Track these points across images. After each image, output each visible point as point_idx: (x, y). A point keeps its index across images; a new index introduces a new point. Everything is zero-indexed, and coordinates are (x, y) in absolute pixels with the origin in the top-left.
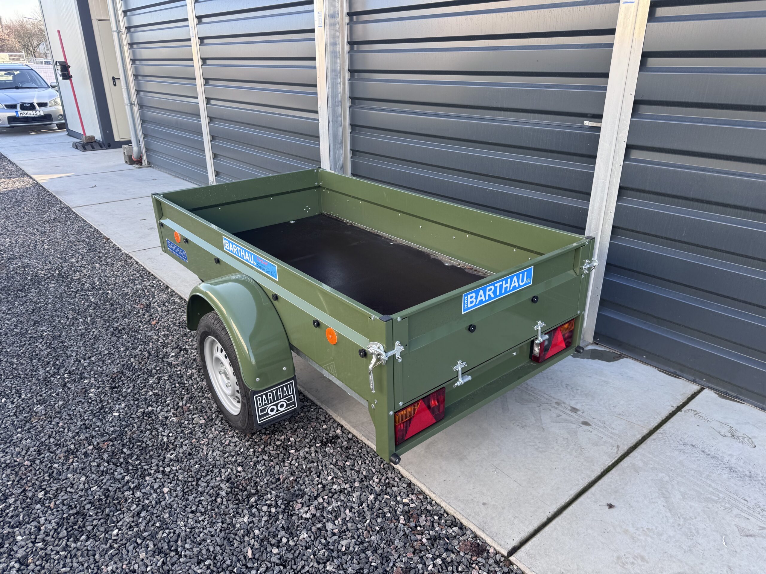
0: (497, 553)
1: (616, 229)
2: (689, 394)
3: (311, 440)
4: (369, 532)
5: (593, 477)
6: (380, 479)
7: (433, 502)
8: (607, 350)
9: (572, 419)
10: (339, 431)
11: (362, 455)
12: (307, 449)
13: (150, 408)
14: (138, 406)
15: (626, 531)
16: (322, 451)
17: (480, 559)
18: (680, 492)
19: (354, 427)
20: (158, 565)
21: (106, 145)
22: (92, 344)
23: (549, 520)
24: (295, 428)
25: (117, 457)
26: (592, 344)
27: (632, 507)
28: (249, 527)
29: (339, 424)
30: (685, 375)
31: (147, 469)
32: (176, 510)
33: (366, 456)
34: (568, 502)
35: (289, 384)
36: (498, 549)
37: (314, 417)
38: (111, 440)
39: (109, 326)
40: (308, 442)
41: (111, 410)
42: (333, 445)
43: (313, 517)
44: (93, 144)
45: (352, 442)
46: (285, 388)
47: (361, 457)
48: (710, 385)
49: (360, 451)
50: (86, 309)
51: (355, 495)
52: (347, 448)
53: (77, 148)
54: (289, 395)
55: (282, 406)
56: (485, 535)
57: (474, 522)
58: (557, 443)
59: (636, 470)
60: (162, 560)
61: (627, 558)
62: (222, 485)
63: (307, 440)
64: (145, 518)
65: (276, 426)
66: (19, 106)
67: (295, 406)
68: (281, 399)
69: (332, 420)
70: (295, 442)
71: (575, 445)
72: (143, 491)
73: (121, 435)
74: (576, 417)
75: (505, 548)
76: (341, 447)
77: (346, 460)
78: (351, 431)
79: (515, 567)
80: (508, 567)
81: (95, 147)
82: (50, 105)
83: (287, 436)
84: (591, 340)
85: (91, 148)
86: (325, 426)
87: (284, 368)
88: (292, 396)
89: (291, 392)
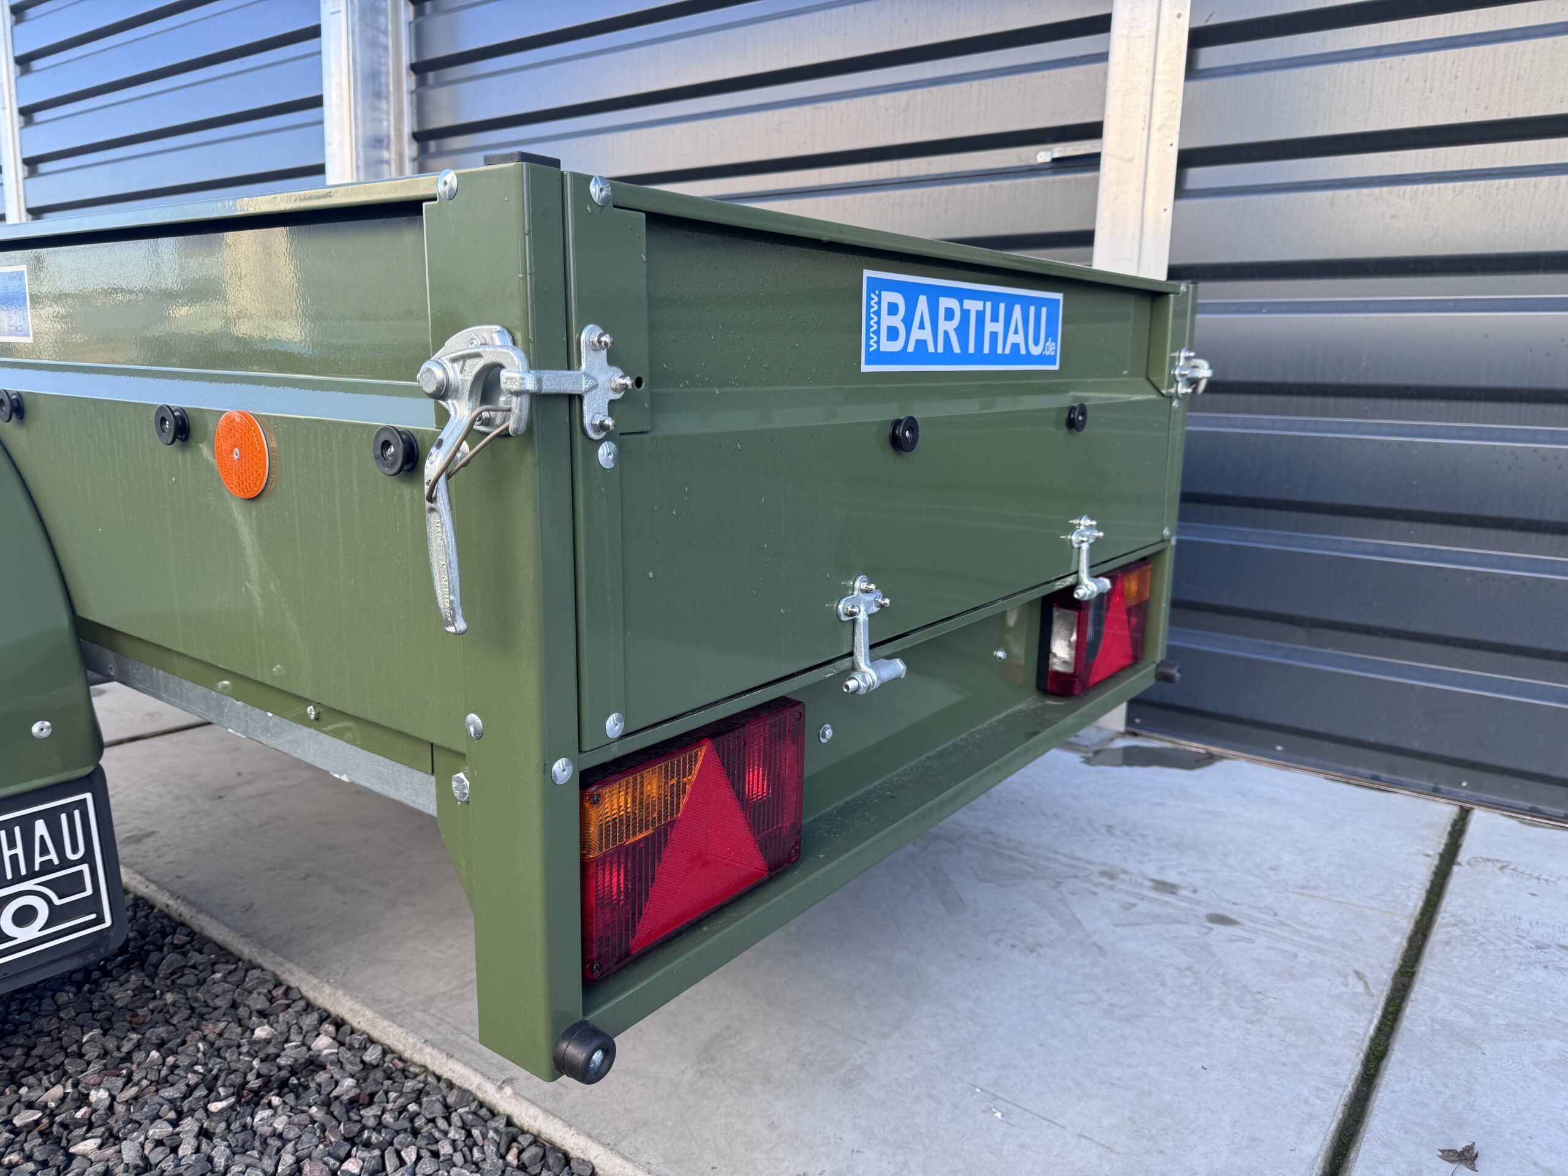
3: (191, 1089)
8: (1165, 745)
9: (1171, 910)
10: (323, 1044)
11: (419, 1122)
12: (160, 1130)
16: (236, 1126)
19: (390, 1017)
24: (126, 1047)
26: (1122, 735)
29: (325, 1017)
33: (442, 1123)
35: (68, 809)
37: (222, 1003)
40: (171, 1101)
42: (290, 1098)
45: (379, 1075)
46: (41, 828)
47: (415, 1133)
48: (1484, 796)
49: (413, 1107)
52: (354, 1103)
54: (65, 863)
55: (24, 916)
59: (1467, 1040)
63: (168, 1093)
65: (37, 1052)
67: (100, 920)
68: (18, 879)
69: (301, 1004)
70: (111, 1108)
74: (1182, 904)
76: (327, 1104)
77: (342, 1153)
78: (375, 1034)
83: (75, 1085)
86: (262, 1032)
87: (35, 728)
88: (85, 868)
89: (75, 850)
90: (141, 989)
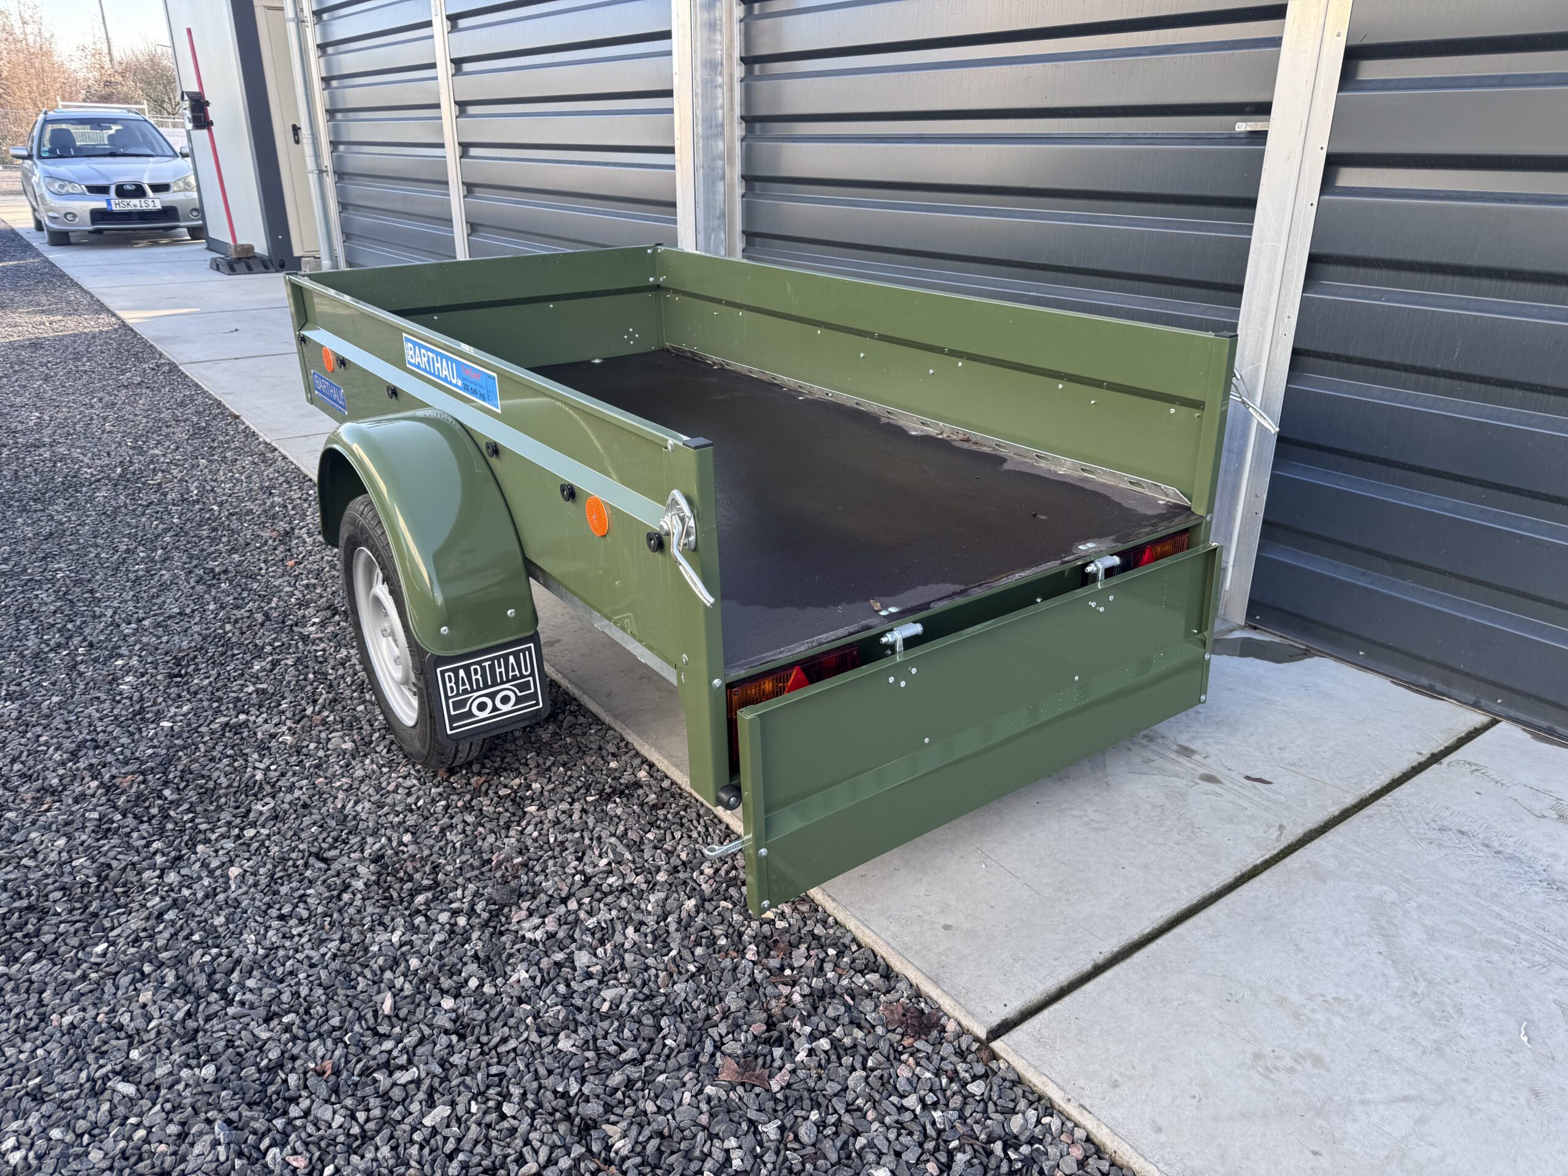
0: (963, 1031)
1: (1302, 358)
2: (1462, 730)
3: (579, 789)
4: (671, 975)
5: (1215, 885)
6: (717, 871)
7: (831, 920)
8: (1277, 640)
9: (1178, 768)
10: (642, 775)
11: (684, 821)
12: (564, 806)
13: (242, 717)
14: (217, 712)
15: (1282, 1001)
16: (598, 809)
17: (920, 1044)
18: (1424, 926)
19: (676, 766)
20: (176, 1018)
21: (277, 264)
22: (153, 597)
23: (1098, 970)
24: (548, 764)
25: (147, 804)
26: (1243, 628)
27: (1302, 951)
28: (399, 953)
29: (645, 761)
30: (1454, 692)
31: (205, 831)
32: (246, 912)
33: (695, 823)
34: (1149, 934)
35: (524, 651)
36: (967, 1022)
37: (594, 746)
38: (143, 773)
39: (196, 566)
40: (569, 793)
41: (159, 716)
42: (625, 800)
43: (548, 938)
44: (251, 261)
45: (668, 795)
46: (512, 659)
47: (682, 825)
48: (1513, 713)
49: (682, 813)
50: (159, 535)
51: (652, 898)
52: (654, 807)
53: (218, 269)
54: (522, 676)
55: (505, 700)
56: (939, 991)
57: (916, 963)
58: (1136, 813)
59: (1320, 875)
60: (186, 1008)
61: (1277, 1058)
62: (361, 869)
63: (568, 789)
64: (173, 923)
65: (507, 760)
66: (113, 189)
67: (537, 704)
68: (503, 683)
69: (634, 752)
70: (542, 792)
71: (1178, 819)
72: (183, 872)
73: (167, 763)
74: (1189, 765)
75: (982, 1022)
76: (641, 805)
77: (647, 829)
78: (669, 774)
79: (1003, 1065)
80: (986, 1065)
81: (253, 267)
82: (174, 188)
83: (525, 779)
84: (1241, 620)
85: (245, 269)
86: (613, 765)
87: (509, 612)
88: (531, 679)
89: (526, 670)
90: (555, 734)
